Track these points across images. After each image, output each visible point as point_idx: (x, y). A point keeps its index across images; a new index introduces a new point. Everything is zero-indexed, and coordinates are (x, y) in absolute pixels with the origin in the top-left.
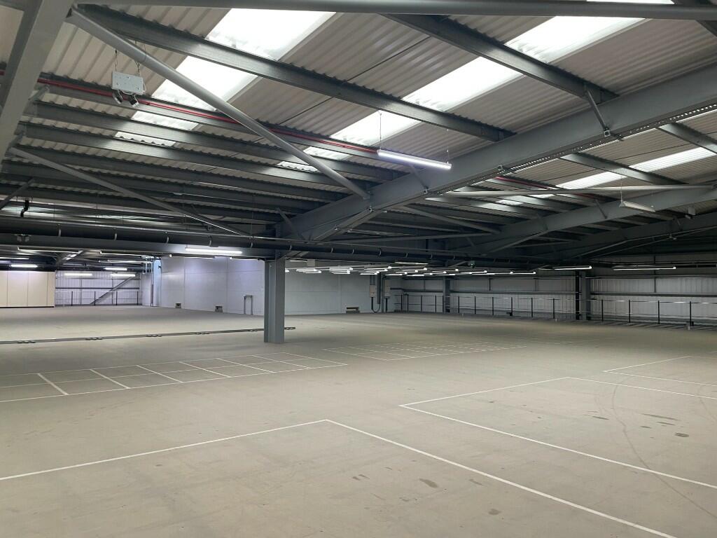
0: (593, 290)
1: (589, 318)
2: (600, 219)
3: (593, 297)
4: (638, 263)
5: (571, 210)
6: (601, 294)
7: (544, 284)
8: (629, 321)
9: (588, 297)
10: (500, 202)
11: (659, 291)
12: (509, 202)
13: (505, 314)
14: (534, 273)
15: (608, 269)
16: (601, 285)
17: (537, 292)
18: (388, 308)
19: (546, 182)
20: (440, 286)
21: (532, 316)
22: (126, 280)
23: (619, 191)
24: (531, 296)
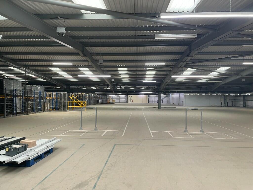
18: (228, 105)
20: (242, 98)
22: (165, 97)
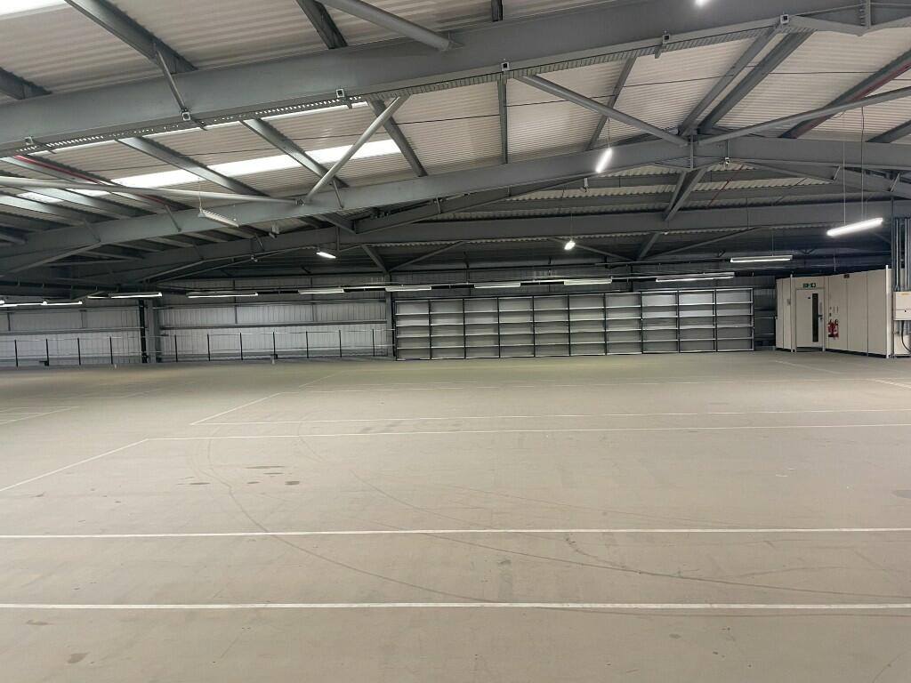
0: (163, 324)
1: (159, 360)
2: (173, 231)
3: (163, 332)
4: (216, 289)
5: (133, 217)
6: (173, 328)
7: (95, 318)
8: (209, 359)
9: (157, 333)
10: (25, 195)
11: (240, 322)
12: (39, 197)
13: (37, 363)
14: (80, 303)
15: (182, 296)
16: (172, 317)
17: (85, 330)
19: (96, 173)
21: (80, 363)
23: (196, 197)
24: (75, 336)
